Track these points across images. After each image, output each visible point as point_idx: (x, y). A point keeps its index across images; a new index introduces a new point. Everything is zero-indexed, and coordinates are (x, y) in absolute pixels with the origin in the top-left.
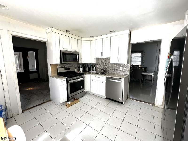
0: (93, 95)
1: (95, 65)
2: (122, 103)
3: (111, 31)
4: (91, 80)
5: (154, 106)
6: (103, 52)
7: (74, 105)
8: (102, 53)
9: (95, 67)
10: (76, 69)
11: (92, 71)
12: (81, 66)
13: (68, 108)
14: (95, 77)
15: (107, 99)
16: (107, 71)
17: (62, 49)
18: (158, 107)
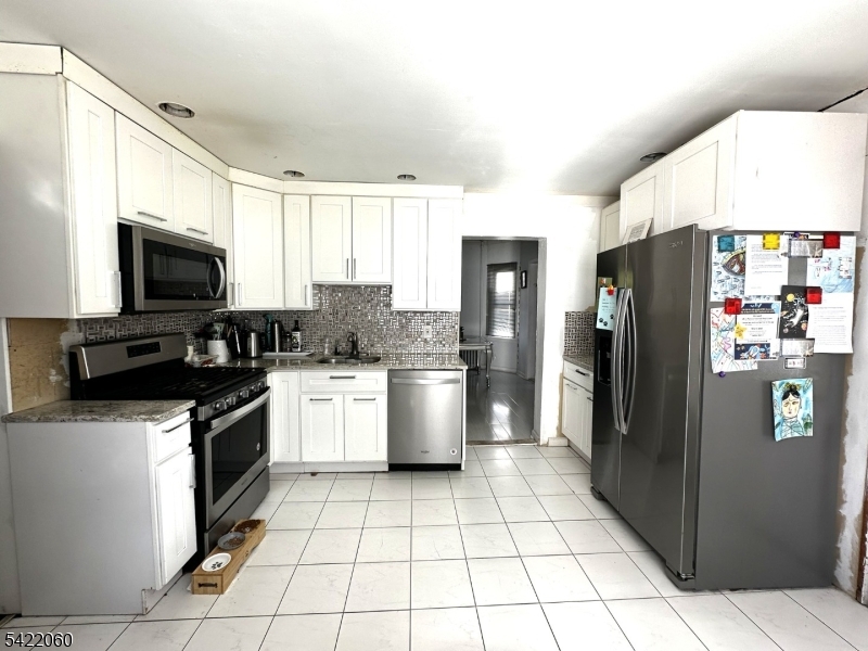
0: (313, 474)
1: (297, 322)
2: (457, 467)
3: (399, 177)
4: (305, 399)
5: (539, 445)
6: (354, 261)
7: (247, 564)
8: (352, 264)
9: (296, 329)
10: (190, 349)
11: (281, 350)
12: (218, 327)
13: (222, 592)
14: (332, 378)
15: (392, 473)
16: (363, 343)
17: (130, 215)
18: (550, 444)
